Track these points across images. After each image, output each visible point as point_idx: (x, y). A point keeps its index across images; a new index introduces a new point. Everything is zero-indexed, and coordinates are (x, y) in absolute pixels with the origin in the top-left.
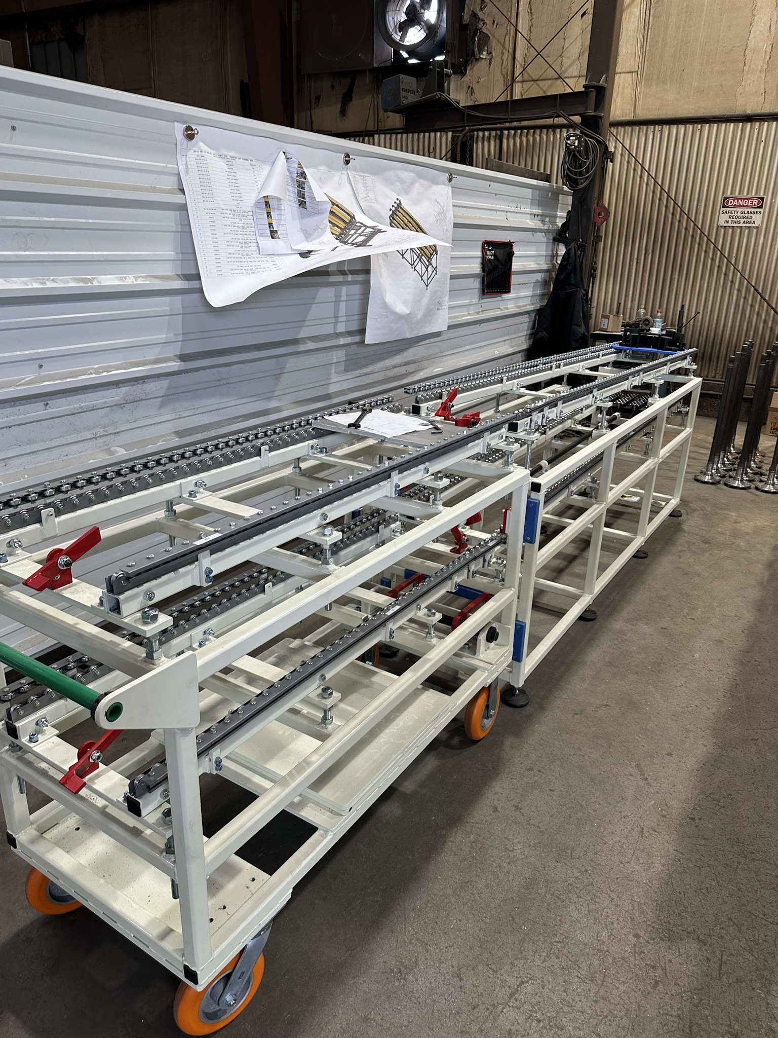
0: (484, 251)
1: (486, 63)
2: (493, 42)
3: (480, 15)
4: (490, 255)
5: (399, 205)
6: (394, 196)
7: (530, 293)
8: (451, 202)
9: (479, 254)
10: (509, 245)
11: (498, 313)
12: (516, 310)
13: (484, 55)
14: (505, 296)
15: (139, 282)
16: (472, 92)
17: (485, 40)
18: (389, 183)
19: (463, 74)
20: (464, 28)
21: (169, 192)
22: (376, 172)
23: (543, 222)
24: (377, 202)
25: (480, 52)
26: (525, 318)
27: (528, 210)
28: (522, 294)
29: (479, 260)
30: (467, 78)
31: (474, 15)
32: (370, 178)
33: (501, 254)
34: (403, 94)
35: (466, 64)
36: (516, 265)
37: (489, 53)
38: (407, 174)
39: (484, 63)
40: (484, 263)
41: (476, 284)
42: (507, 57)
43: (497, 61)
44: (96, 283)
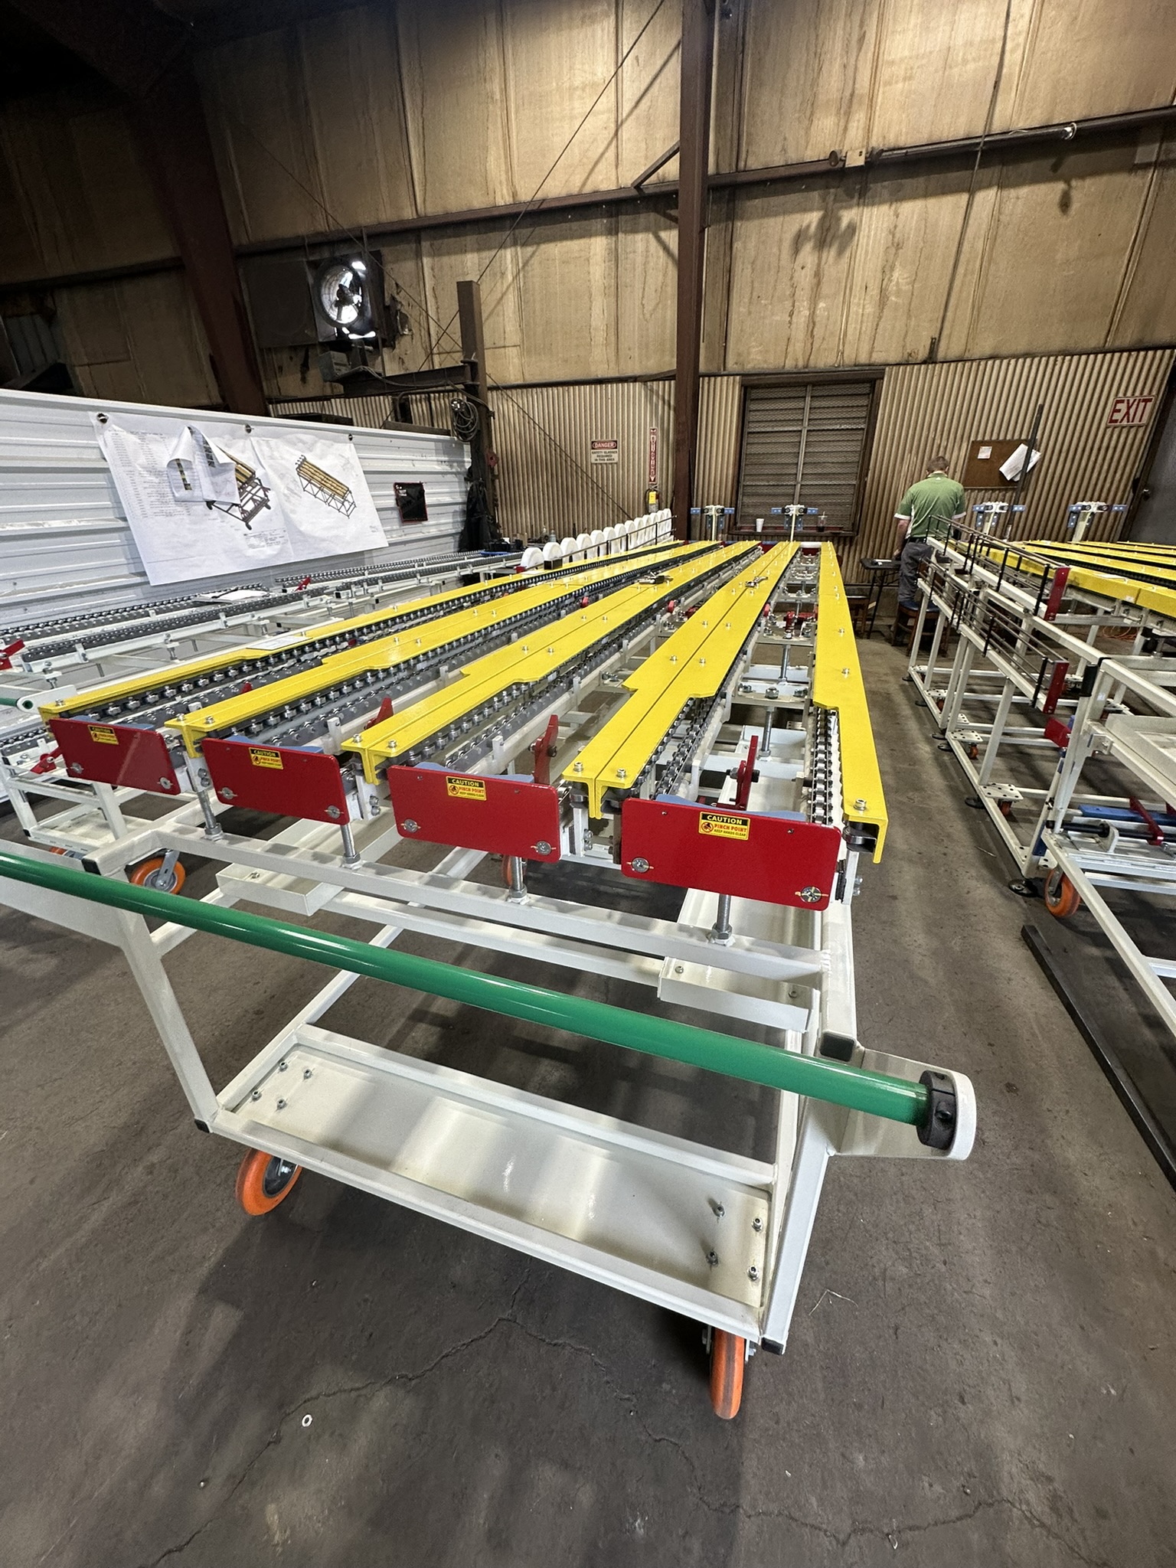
0: (396, 490)
1: (409, 338)
2: (412, 321)
3: (397, 297)
4: (403, 493)
5: (305, 460)
6: (299, 454)
7: (451, 520)
8: (356, 456)
9: (393, 492)
10: (420, 485)
11: (420, 536)
12: (439, 533)
13: (406, 332)
14: (425, 523)
15: (82, 524)
16: (403, 363)
17: (405, 320)
18: (293, 444)
19: (393, 347)
20: (387, 308)
21: (94, 460)
22: (277, 436)
23: (451, 466)
24: (282, 458)
25: (403, 330)
26: (450, 539)
27: (435, 458)
28: (443, 521)
29: (394, 497)
30: (397, 351)
31: (393, 298)
32: (273, 442)
33: (412, 491)
34: (335, 367)
35: (394, 339)
36: (428, 500)
37: (410, 330)
38: (307, 437)
39: (408, 338)
40: (398, 499)
41: (395, 515)
42: (424, 333)
43: (417, 337)
44: (46, 526)
